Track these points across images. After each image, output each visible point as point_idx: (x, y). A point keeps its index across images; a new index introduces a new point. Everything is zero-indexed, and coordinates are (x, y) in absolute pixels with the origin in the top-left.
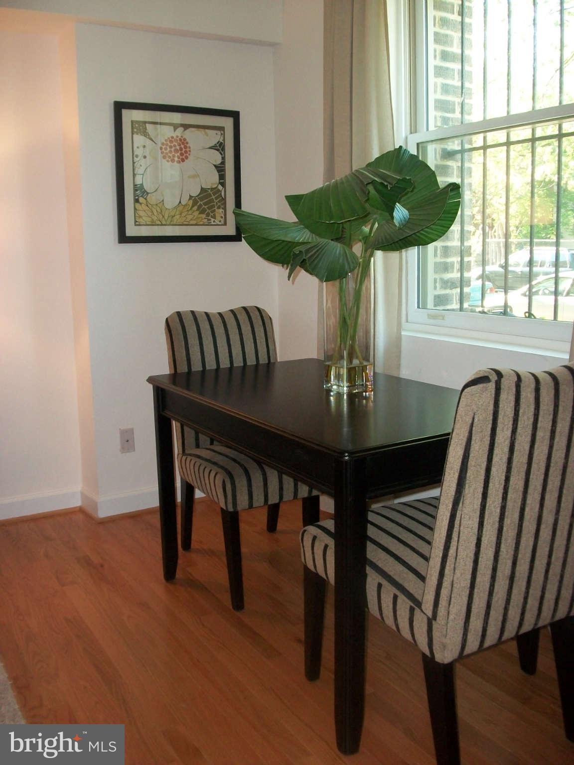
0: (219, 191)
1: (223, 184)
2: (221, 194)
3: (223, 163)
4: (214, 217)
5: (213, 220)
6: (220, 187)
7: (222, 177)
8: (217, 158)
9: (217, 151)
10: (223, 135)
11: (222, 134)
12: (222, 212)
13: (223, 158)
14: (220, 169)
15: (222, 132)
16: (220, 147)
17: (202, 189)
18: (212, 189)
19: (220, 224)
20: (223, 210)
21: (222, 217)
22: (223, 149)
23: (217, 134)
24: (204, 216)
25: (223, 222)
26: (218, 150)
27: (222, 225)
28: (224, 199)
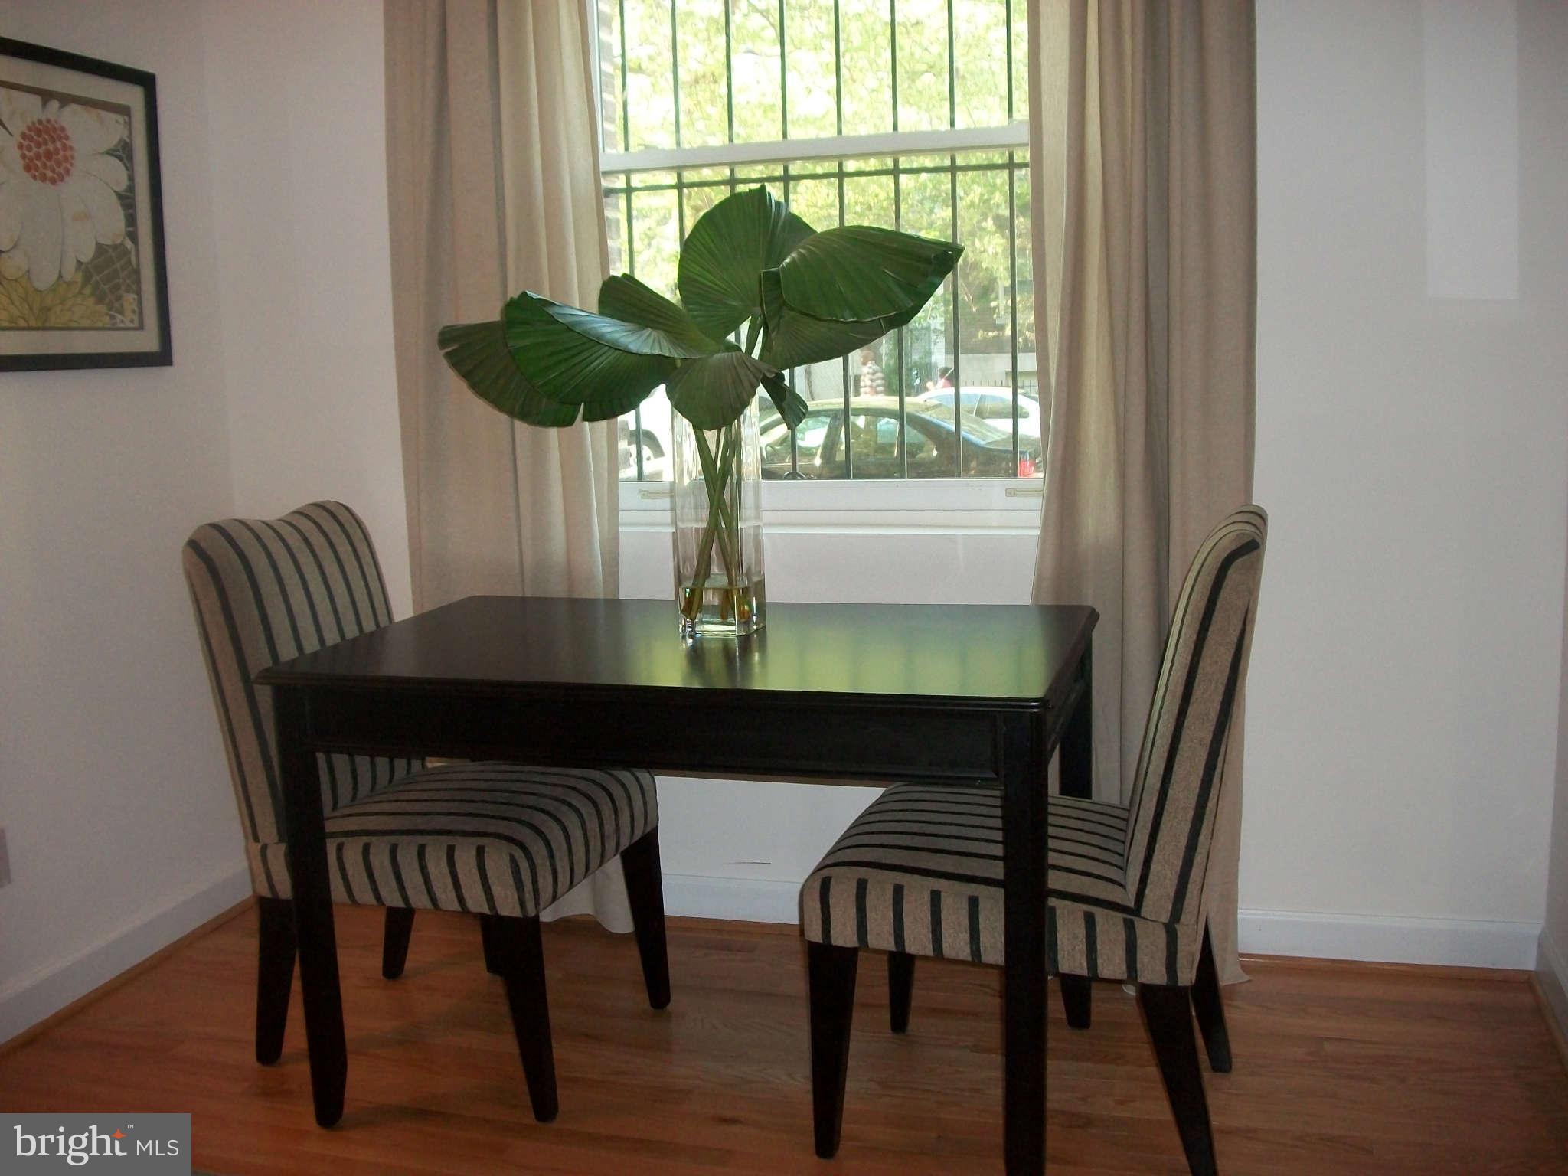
0: (126, 253)
1: (133, 237)
2: (130, 259)
3: (131, 188)
4: (121, 313)
5: (119, 317)
6: (129, 244)
7: (131, 220)
8: (118, 174)
9: (118, 161)
10: (129, 125)
11: (125, 122)
12: (134, 299)
13: (131, 178)
14: (127, 200)
15: (126, 118)
16: (123, 152)
17: (99, 246)
18: (115, 247)
19: (132, 325)
20: (136, 296)
21: (134, 312)
22: (130, 158)
23: (117, 121)
24: (102, 308)
25: (136, 324)
26: (120, 158)
27: (135, 329)
28: (137, 272)
